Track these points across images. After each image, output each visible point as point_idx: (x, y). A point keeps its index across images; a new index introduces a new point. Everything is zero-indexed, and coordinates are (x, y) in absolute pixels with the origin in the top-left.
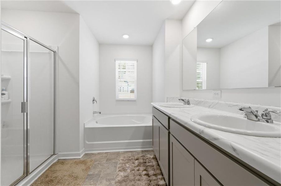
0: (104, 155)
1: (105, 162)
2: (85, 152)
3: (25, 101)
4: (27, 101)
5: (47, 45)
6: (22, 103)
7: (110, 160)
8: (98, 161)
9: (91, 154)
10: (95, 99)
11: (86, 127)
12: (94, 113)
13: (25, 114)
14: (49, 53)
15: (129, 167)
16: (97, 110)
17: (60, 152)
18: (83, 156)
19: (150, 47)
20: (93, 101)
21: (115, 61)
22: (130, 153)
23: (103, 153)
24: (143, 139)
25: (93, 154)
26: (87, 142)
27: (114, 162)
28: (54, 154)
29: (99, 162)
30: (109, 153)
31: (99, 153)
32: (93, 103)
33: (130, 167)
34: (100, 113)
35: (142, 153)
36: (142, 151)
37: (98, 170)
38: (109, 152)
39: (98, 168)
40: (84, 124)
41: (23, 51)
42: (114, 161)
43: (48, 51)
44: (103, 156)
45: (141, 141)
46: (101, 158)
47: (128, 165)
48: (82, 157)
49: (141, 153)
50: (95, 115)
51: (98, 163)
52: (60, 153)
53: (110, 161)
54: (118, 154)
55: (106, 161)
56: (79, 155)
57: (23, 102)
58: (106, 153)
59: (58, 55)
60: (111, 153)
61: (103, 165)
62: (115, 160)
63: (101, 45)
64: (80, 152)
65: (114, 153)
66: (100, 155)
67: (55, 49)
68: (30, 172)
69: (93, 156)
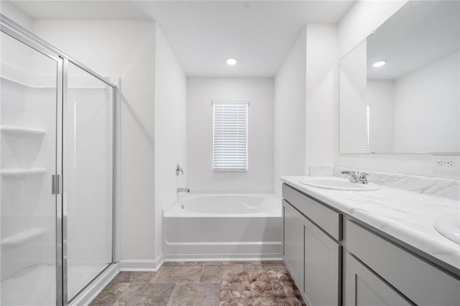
0: (196, 268)
1: (198, 282)
2: (163, 259)
3: (59, 173)
4: (62, 174)
5: (103, 75)
6: (53, 176)
7: (207, 279)
8: (186, 279)
9: (174, 264)
10: (180, 167)
11: (165, 215)
12: (179, 190)
13: (59, 196)
14: (105, 89)
15: (240, 298)
16: (184, 186)
17: (123, 259)
18: (160, 268)
19: (271, 80)
20: (178, 170)
21: (212, 105)
22: (241, 266)
23: (194, 262)
24: (264, 240)
25: (177, 264)
26: (167, 243)
27: (215, 284)
28: (113, 262)
29: (189, 282)
30: (205, 264)
31: (186, 262)
32: (178, 174)
33: (243, 297)
34: (188, 191)
35: (263, 266)
36: (262, 262)
37: (187, 299)
38: (204, 262)
39: (186, 294)
40: (163, 210)
41: (56, 87)
42: (215, 282)
43: (103, 85)
44: (194, 269)
45: (260, 243)
46: (191, 273)
47: (237, 294)
48: (159, 270)
49: (260, 267)
50: (181, 194)
51: (187, 285)
52: (122, 261)
53: (207, 281)
54: (220, 265)
55: (201, 281)
56: (154, 265)
57: (55, 174)
58: (199, 263)
59: (121, 93)
60: (208, 264)
61: (195, 290)
62: (216, 280)
63: (191, 79)
64: (156, 260)
65: (213, 265)
66: (189, 266)
67: (116, 83)
68: (68, 300)
69: (176, 268)
